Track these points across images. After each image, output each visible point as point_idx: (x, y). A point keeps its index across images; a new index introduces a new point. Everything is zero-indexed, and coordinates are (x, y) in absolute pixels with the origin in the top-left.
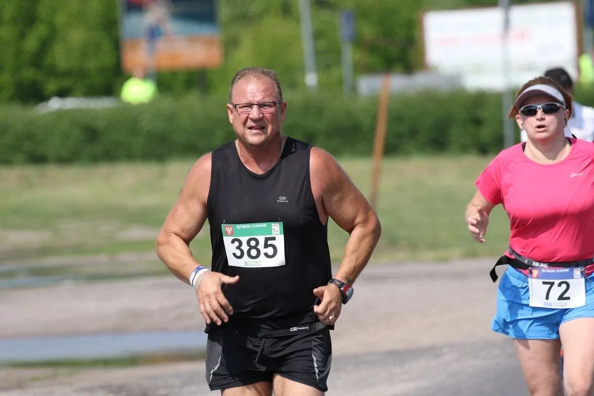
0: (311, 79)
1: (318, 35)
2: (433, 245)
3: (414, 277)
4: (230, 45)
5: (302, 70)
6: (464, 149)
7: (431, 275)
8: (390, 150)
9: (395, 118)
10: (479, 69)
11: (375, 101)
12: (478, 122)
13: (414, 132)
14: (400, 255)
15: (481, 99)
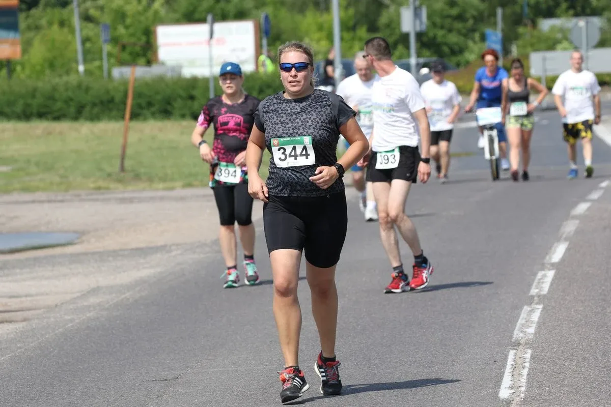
0: (81, 68)
1: (85, 40)
2: (164, 179)
3: (152, 199)
4: (27, 46)
5: (77, 62)
6: (183, 116)
7: (162, 199)
8: (135, 116)
9: (138, 95)
10: (192, 63)
11: (125, 83)
12: (192, 98)
13: (150, 104)
14: (141, 185)
15: (194, 82)
